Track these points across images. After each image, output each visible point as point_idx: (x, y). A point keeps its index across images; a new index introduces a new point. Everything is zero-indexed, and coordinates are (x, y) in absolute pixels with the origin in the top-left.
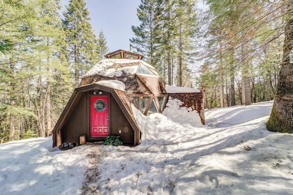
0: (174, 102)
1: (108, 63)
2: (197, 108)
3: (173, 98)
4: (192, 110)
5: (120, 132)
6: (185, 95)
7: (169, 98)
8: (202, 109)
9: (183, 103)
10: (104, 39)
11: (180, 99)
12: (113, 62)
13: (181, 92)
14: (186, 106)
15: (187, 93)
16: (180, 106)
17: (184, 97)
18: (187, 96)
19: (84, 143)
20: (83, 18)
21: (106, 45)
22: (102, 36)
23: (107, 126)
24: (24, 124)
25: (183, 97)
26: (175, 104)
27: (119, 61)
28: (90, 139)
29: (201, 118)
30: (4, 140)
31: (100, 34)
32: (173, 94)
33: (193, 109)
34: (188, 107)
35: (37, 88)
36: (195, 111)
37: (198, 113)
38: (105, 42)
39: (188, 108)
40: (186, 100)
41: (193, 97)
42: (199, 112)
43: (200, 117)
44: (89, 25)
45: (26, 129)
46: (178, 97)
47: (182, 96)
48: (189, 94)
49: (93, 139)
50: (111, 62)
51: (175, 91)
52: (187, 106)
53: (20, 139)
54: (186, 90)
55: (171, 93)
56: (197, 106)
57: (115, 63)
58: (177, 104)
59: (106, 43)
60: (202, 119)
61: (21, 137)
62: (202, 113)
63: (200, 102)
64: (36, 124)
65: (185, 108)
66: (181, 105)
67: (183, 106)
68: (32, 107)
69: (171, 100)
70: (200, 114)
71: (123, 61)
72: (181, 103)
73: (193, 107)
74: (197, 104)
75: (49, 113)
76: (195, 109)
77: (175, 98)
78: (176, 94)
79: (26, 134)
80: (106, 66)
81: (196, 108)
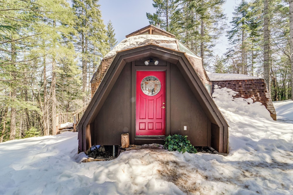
0: (224, 92)
1: (138, 39)
2: (260, 99)
3: (220, 87)
4: (254, 102)
5: (185, 128)
6: (238, 83)
7: (215, 87)
8: (269, 100)
9: (238, 93)
10: (112, 30)
11: (231, 88)
12: (145, 38)
13: (230, 79)
14: (242, 96)
15: (240, 81)
16: (233, 96)
17: (237, 86)
18: (240, 83)
19: (129, 147)
20: (92, 5)
21: (115, 37)
22: (110, 27)
23: (162, 119)
24: (26, 121)
25: (235, 85)
26: (226, 95)
27: (152, 36)
28: (135, 139)
29: (270, 112)
30: (4, 138)
31: (109, 25)
32: (220, 81)
33: (254, 100)
34: (246, 97)
35: (41, 82)
36: (259, 104)
37: (264, 106)
38: (113, 34)
39: (246, 99)
40: (240, 89)
41: (251, 84)
42: (265, 104)
43: (269, 110)
44: (99, 12)
45: (28, 126)
46: (227, 86)
47: (233, 84)
48: (244, 81)
49: (139, 139)
50: (142, 37)
51: (221, 78)
52: (244, 96)
53: (22, 137)
54: (237, 77)
55: (216, 80)
56: (259, 96)
57: (147, 39)
58: (228, 94)
59: (115, 34)
60: (271, 114)
61: (23, 135)
62: (270, 105)
63: (263, 92)
64: (39, 121)
65: (241, 99)
66: (235, 95)
67: (238, 96)
68: (35, 102)
69: (219, 89)
70: (266, 107)
71: (157, 37)
72: (233, 93)
73: (254, 97)
74: (258, 94)
75: (54, 109)
76: (258, 100)
77: (223, 87)
78: (224, 81)
79: (29, 132)
80: (135, 43)
81: (258, 98)
